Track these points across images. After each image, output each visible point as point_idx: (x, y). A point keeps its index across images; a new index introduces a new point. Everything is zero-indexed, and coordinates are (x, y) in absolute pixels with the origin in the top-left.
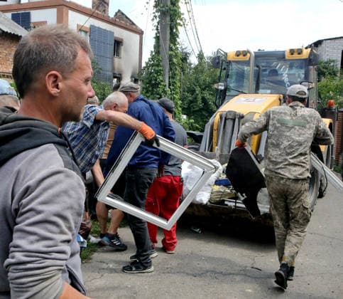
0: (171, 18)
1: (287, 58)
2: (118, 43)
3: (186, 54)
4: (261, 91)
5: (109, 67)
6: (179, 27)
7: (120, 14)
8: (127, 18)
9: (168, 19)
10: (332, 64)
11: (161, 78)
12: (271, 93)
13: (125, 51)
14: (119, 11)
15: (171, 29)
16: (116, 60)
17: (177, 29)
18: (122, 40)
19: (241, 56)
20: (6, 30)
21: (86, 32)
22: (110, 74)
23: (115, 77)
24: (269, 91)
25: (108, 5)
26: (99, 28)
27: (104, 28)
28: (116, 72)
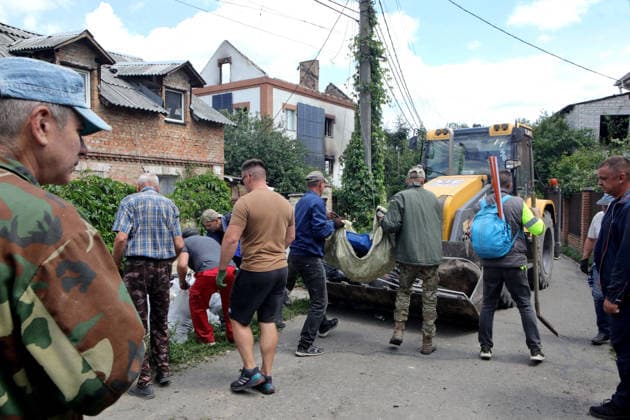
0: (372, 97)
1: (491, 135)
2: (330, 121)
3: (405, 130)
4: (464, 171)
5: (319, 148)
6: (382, 105)
7: (332, 88)
8: (339, 91)
9: (369, 97)
10: (588, 133)
11: (362, 161)
12: (475, 174)
13: (338, 129)
14: (331, 84)
15: (373, 108)
16: (328, 140)
17: (379, 107)
18: (334, 117)
19: (442, 135)
20: (203, 118)
21: (293, 111)
22: (322, 156)
23: (326, 160)
24: (472, 172)
25: (317, 78)
26: (307, 105)
27: (312, 105)
28: (328, 154)
